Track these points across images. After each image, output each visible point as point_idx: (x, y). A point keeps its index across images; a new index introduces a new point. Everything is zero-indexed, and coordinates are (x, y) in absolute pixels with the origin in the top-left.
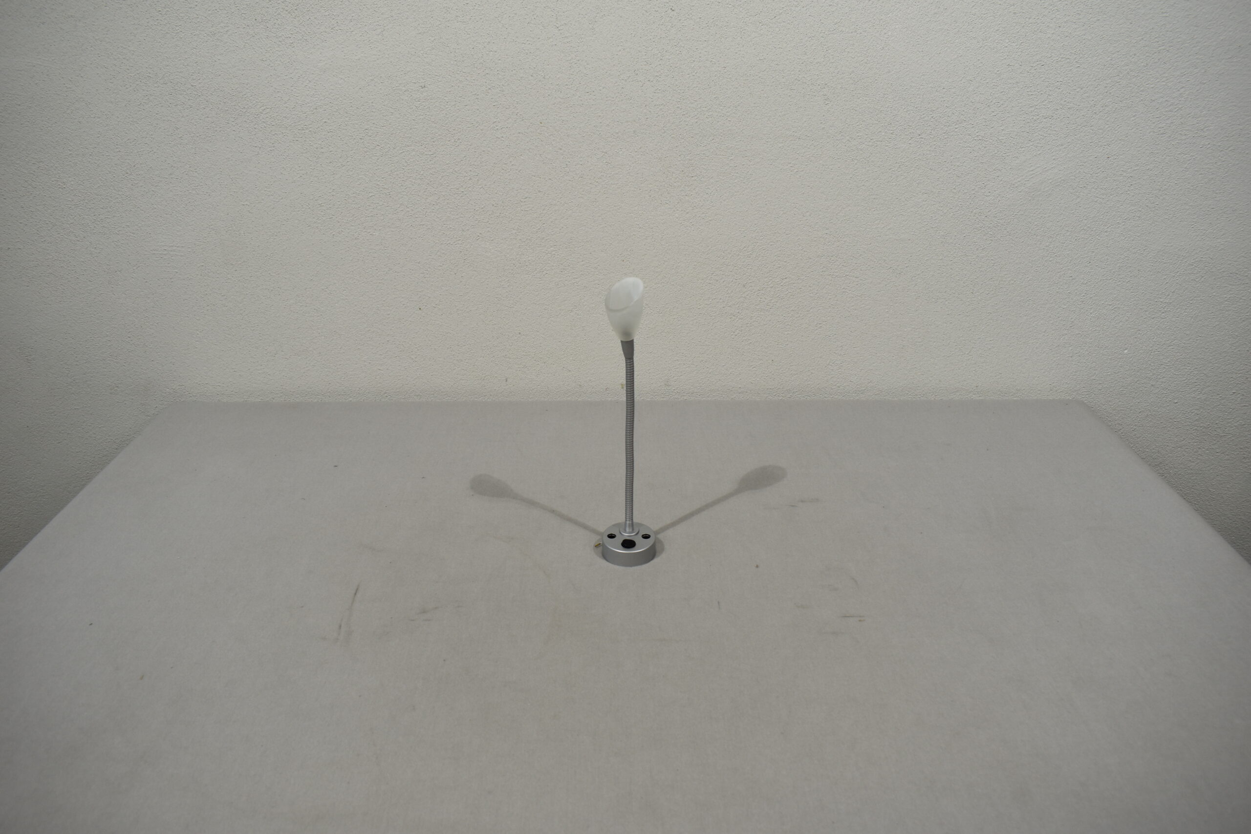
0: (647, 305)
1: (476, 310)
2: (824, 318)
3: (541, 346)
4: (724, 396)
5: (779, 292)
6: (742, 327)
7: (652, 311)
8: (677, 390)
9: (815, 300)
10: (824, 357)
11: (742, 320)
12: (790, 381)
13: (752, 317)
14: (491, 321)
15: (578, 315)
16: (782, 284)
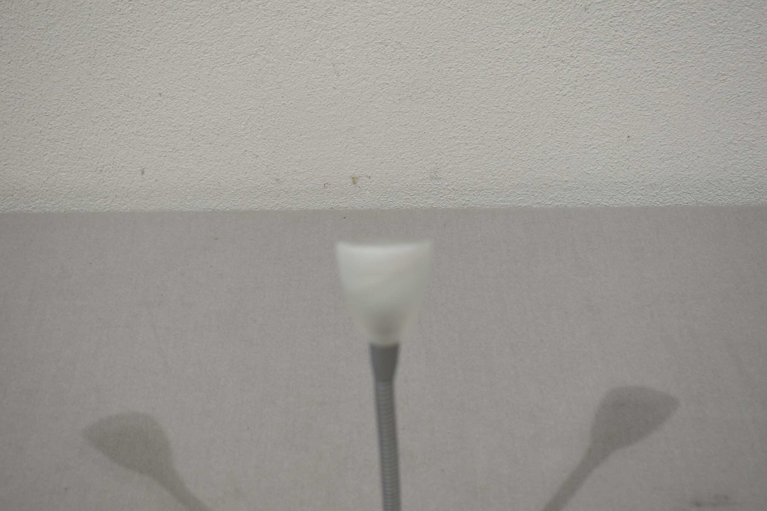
0: (399, 43)
1: (74, 54)
2: (732, 65)
3: (201, 116)
4: (536, 194)
5: (652, 19)
6: (576, 81)
7: (408, 55)
8: (453, 186)
9: (718, 32)
10: (723, 131)
11: (577, 70)
12: (658, 170)
13: (597, 63)
14: (104, 73)
15: (268, 62)
16: (658, 6)
